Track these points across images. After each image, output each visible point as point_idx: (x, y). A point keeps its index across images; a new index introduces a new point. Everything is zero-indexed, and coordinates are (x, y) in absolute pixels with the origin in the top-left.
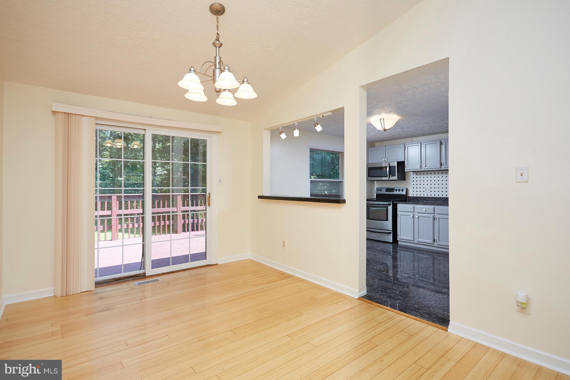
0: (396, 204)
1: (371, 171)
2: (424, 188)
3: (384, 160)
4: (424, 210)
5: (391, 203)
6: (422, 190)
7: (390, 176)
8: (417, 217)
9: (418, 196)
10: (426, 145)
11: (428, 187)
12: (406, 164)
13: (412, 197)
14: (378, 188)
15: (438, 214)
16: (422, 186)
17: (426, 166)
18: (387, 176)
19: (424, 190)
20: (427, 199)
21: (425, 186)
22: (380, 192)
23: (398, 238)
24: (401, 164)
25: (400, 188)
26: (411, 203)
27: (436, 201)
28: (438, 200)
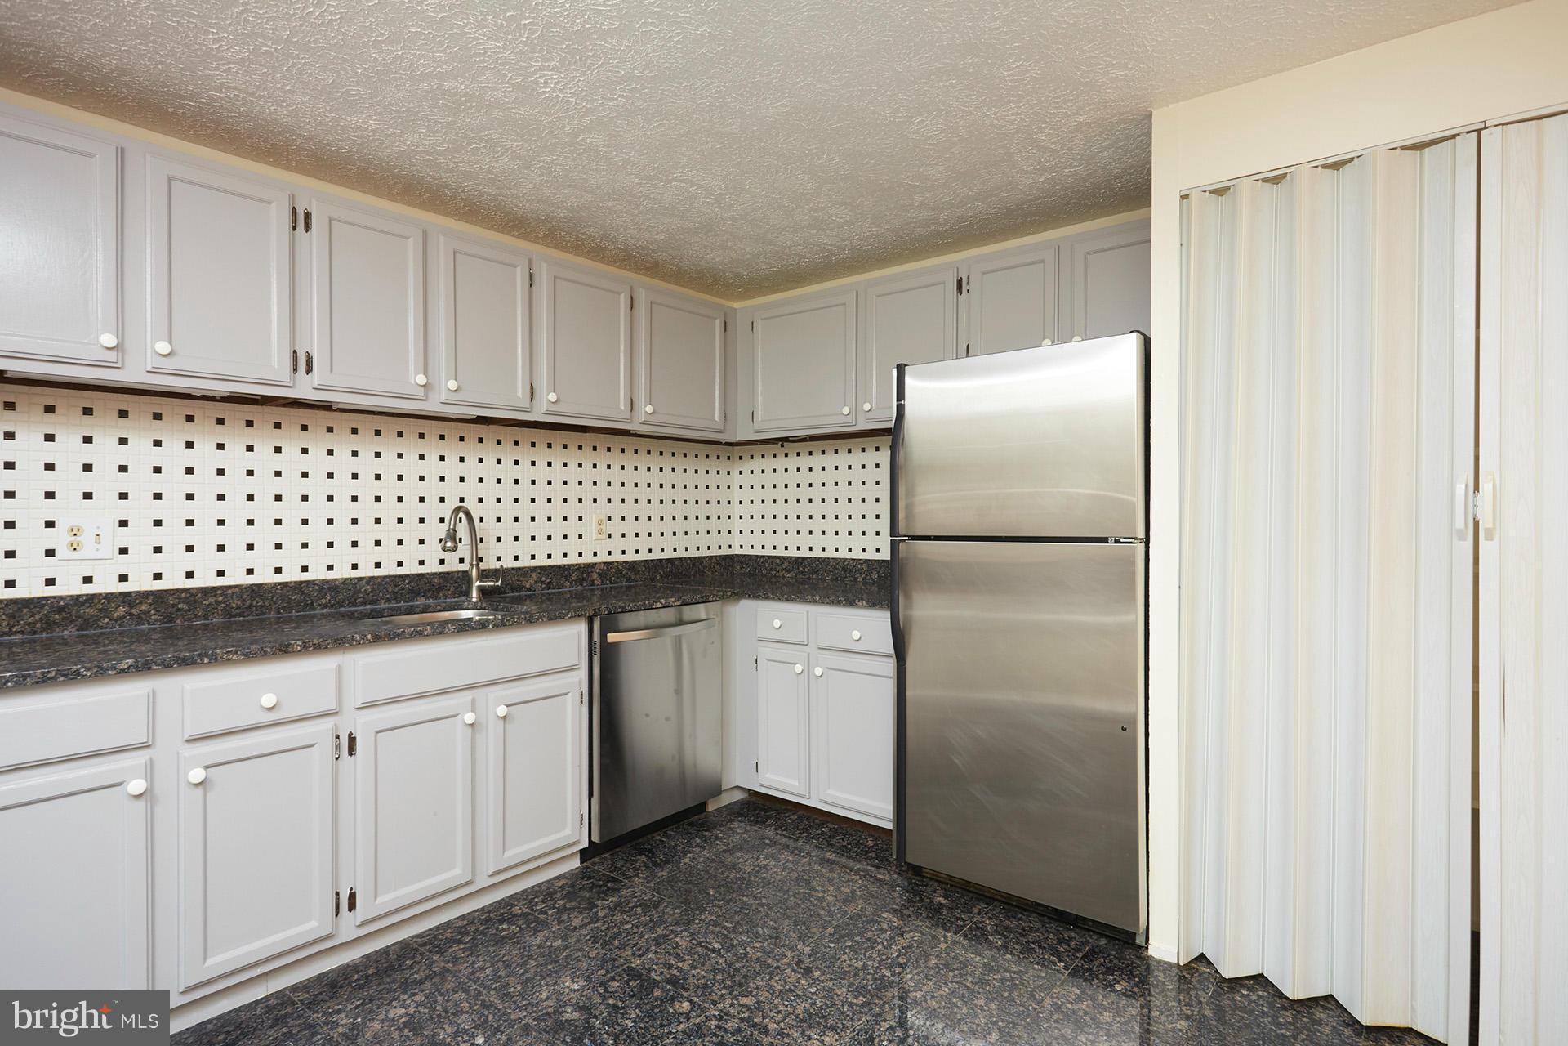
17: (171, 353)
20: (91, 611)
26: (123, 671)
27: (170, 622)
28: (185, 607)
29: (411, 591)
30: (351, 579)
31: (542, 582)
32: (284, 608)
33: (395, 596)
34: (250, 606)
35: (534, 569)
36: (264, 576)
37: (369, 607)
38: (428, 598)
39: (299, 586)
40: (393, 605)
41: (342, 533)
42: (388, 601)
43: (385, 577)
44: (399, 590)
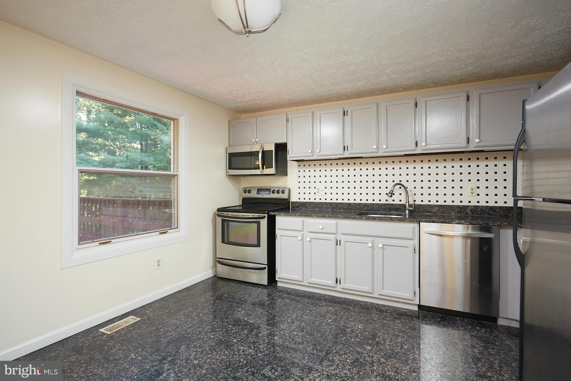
0: (274, 217)
1: (233, 159)
2: (315, 188)
3: (253, 140)
4: (321, 227)
5: (266, 215)
6: (312, 190)
7: (263, 168)
8: (308, 239)
9: (307, 200)
10: (320, 115)
11: (321, 186)
12: (289, 147)
13: (296, 202)
14: (246, 188)
15: (343, 234)
16: (312, 185)
17: (320, 151)
18: (258, 168)
19: (316, 191)
20: (320, 206)
21: (317, 185)
22: (247, 195)
23: (278, 276)
24: (281, 148)
25: (279, 187)
26: (298, 216)
27: (333, 210)
28: (336, 207)
29: (389, 208)
30: (372, 204)
31: (440, 211)
32: (355, 209)
33: (384, 210)
34: (348, 208)
35: (436, 206)
36: (352, 201)
37: (377, 212)
38: (395, 211)
39: (359, 204)
40: (384, 212)
41: (370, 191)
42: (382, 211)
43: (382, 204)
44: (386, 208)
